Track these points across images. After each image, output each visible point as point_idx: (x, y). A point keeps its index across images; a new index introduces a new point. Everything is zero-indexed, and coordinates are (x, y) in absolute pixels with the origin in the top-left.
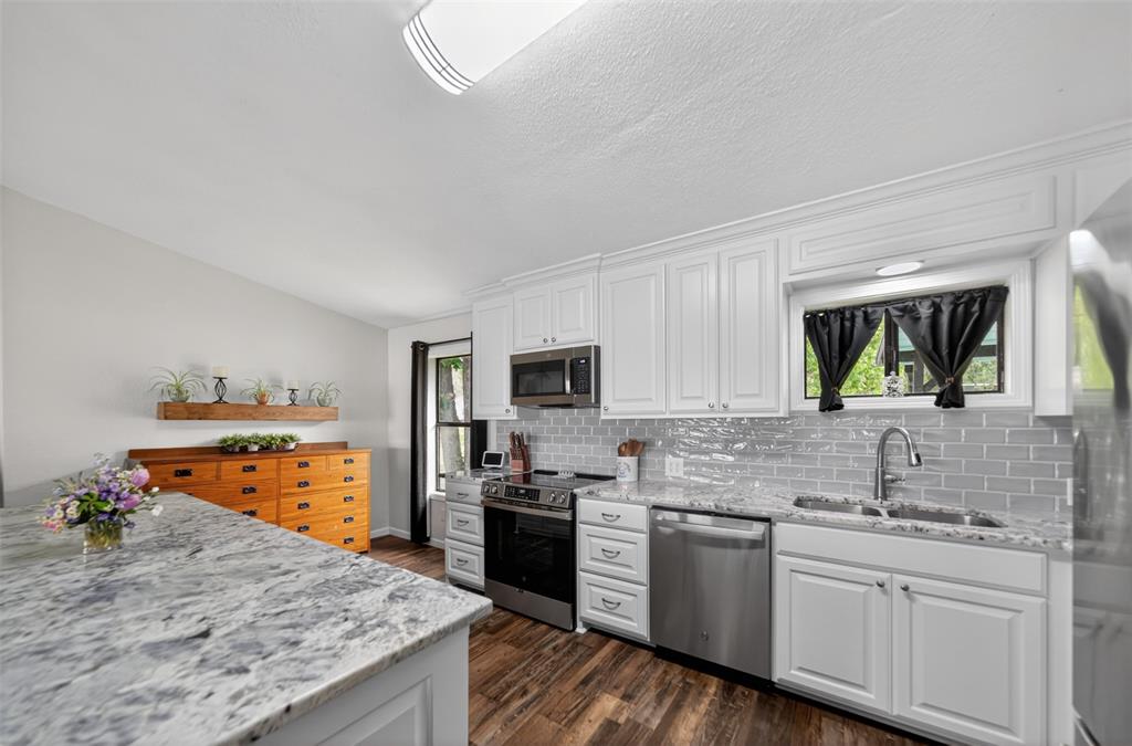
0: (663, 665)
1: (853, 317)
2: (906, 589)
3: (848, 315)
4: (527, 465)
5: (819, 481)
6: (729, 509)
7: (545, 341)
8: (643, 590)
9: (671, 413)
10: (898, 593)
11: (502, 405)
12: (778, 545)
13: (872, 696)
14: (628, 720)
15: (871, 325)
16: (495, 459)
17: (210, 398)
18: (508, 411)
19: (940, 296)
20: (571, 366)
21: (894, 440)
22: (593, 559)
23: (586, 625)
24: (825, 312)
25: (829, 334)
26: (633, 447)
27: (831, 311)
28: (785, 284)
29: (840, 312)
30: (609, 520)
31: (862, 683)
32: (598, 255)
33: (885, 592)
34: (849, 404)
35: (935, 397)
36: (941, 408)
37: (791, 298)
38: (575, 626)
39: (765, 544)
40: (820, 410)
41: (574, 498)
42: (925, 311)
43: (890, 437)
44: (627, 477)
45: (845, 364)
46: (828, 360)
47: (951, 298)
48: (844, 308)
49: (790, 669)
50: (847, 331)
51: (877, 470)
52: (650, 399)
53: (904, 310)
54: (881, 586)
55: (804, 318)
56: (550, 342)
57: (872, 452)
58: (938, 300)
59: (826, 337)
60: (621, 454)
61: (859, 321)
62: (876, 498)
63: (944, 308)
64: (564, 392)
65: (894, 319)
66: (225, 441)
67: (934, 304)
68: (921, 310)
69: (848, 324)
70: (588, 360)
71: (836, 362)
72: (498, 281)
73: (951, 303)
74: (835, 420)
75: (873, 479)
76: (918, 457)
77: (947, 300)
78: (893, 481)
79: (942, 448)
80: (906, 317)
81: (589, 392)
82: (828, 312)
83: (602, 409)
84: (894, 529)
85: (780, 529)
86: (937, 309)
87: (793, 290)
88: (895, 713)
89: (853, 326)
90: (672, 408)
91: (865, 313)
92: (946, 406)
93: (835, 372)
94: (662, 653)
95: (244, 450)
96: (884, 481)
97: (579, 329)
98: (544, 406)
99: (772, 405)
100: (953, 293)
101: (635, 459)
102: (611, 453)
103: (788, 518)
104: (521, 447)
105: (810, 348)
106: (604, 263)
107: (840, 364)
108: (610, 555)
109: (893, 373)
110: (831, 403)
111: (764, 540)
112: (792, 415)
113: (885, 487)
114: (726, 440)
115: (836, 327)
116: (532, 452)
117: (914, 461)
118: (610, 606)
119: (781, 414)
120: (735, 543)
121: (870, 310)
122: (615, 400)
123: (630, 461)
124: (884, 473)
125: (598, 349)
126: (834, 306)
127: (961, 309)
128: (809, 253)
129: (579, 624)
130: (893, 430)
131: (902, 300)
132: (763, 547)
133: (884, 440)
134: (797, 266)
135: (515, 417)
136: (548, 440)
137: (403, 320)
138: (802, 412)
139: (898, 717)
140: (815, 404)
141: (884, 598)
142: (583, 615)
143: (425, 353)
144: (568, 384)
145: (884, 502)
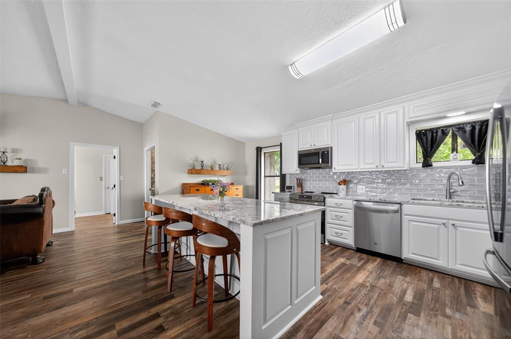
0: (359, 254)
1: (437, 132)
2: (454, 225)
3: (435, 131)
4: (302, 190)
5: (422, 193)
6: (385, 200)
7: (311, 145)
8: (352, 230)
9: (361, 169)
10: (451, 227)
11: (294, 168)
12: (404, 212)
13: (441, 262)
14: (349, 264)
15: (445, 134)
16: (290, 188)
17: (199, 168)
18: (296, 170)
19: (475, 122)
20: (322, 154)
21: (454, 176)
22: (332, 219)
23: (329, 242)
24: (425, 130)
25: (426, 139)
26: (345, 182)
27: (427, 130)
28: (407, 122)
29: (431, 130)
30: (338, 206)
31: (436, 257)
32: (332, 115)
33: (446, 227)
34: (434, 165)
35: (472, 161)
36: (475, 165)
37: (410, 126)
38: (325, 242)
39: (399, 211)
40: (423, 167)
41: (324, 198)
42: (468, 128)
43: (452, 176)
44: (342, 193)
45: (433, 150)
46: (426, 148)
47: (480, 123)
48: (433, 129)
49: (409, 254)
50: (434, 138)
51: (447, 189)
52: (352, 165)
53: (460, 128)
54: (444, 224)
55: (416, 133)
56: (313, 146)
57: (445, 181)
58: (474, 124)
59: (425, 140)
60: (339, 184)
61: (440, 133)
62: (447, 199)
63: (476, 127)
64: (319, 163)
65: (455, 132)
66: (204, 181)
67: (472, 126)
68: (466, 128)
69: (435, 134)
70: (328, 152)
71: (429, 149)
72: (293, 125)
73: (480, 125)
74: (428, 170)
75: (445, 192)
76: (462, 182)
77: (478, 124)
78: (453, 192)
79: (476, 180)
80: (461, 131)
81: (328, 162)
82: (426, 130)
83: (333, 168)
84: (449, 205)
85: (405, 207)
86: (473, 128)
87: (410, 124)
88: (450, 267)
89: (437, 135)
90: (361, 167)
91: (442, 130)
92: (477, 164)
93: (428, 153)
94: (359, 250)
95: (208, 184)
96: (450, 193)
97: (324, 141)
98: (310, 168)
99: (402, 165)
100: (481, 121)
101: (345, 186)
102: (335, 185)
103: (408, 203)
104: (300, 184)
105: (418, 144)
106: (334, 117)
107: (431, 150)
108: (338, 218)
109: (455, 152)
110: (427, 164)
111: (398, 210)
112: (411, 169)
113: (450, 195)
114: (383, 179)
115: (429, 136)
116: (304, 185)
117: (461, 184)
118: (338, 235)
119: (405, 169)
120: (386, 212)
121: (444, 129)
122: (338, 165)
123: (343, 187)
124: (450, 189)
125: (331, 148)
126: (429, 128)
127: (484, 127)
128: (417, 111)
129: (326, 241)
130: (452, 174)
131: (459, 124)
132: (398, 212)
133: (449, 178)
134: (412, 115)
135: (299, 172)
136: (310, 181)
137: (252, 140)
138: (415, 168)
139: (451, 269)
140: (421, 165)
141: (445, 229)
142: (328, 238)
143: (261, 151)
144: (320, 160)
145: (450, 200)
